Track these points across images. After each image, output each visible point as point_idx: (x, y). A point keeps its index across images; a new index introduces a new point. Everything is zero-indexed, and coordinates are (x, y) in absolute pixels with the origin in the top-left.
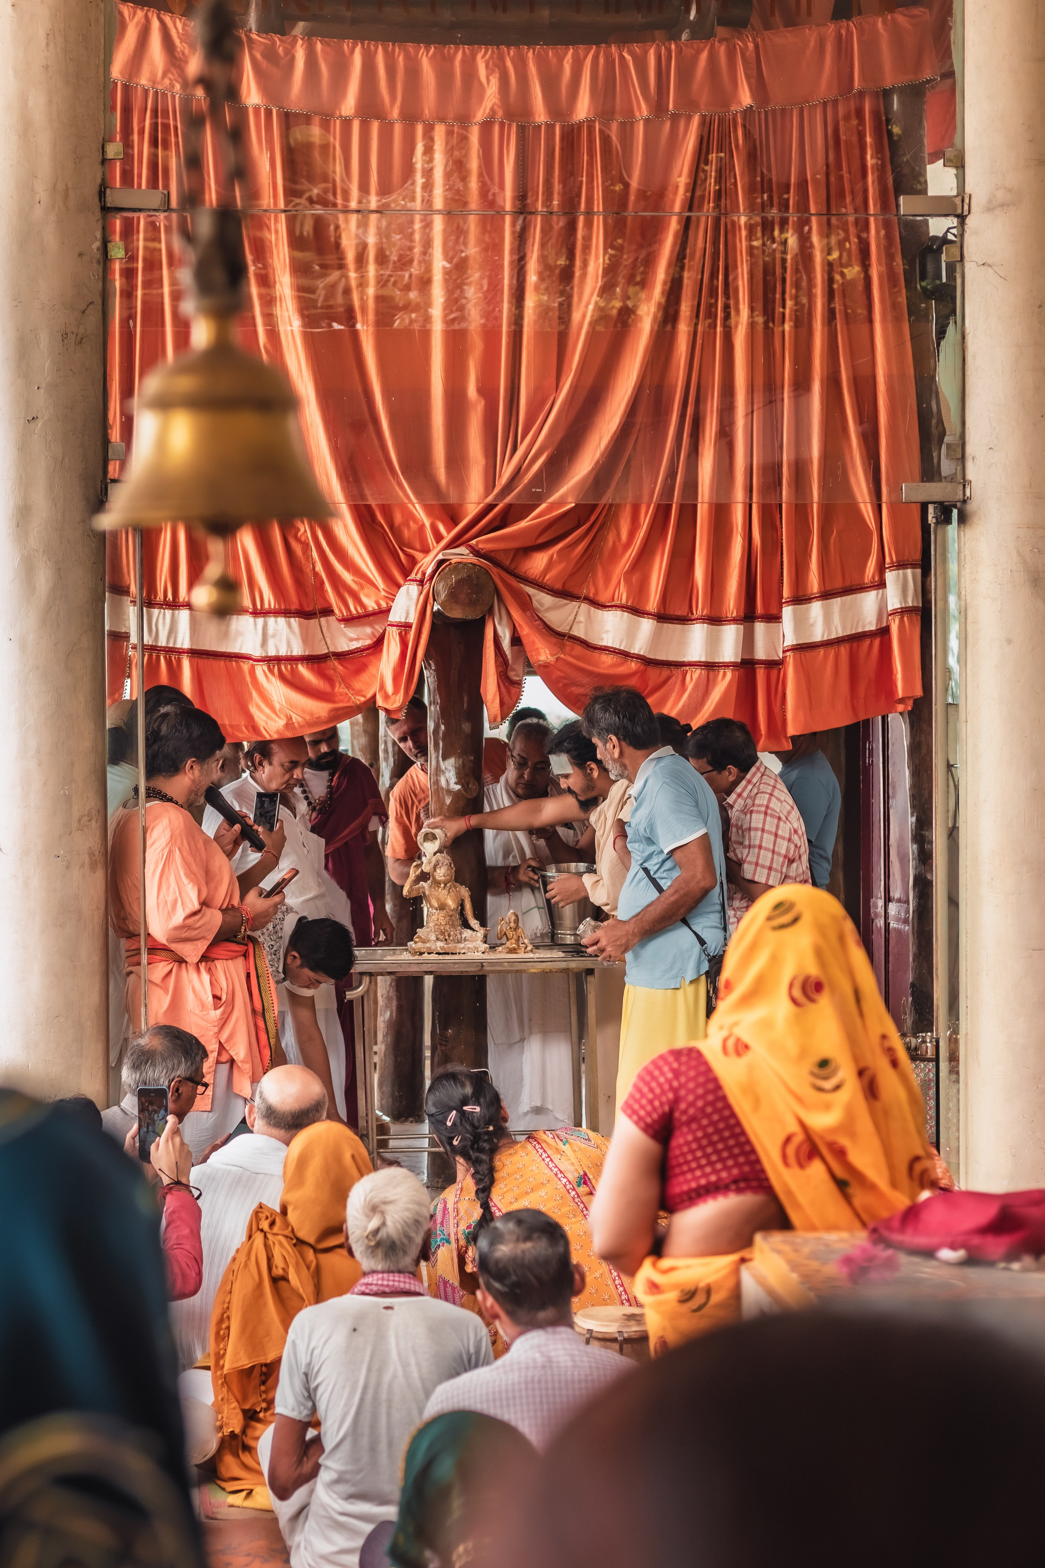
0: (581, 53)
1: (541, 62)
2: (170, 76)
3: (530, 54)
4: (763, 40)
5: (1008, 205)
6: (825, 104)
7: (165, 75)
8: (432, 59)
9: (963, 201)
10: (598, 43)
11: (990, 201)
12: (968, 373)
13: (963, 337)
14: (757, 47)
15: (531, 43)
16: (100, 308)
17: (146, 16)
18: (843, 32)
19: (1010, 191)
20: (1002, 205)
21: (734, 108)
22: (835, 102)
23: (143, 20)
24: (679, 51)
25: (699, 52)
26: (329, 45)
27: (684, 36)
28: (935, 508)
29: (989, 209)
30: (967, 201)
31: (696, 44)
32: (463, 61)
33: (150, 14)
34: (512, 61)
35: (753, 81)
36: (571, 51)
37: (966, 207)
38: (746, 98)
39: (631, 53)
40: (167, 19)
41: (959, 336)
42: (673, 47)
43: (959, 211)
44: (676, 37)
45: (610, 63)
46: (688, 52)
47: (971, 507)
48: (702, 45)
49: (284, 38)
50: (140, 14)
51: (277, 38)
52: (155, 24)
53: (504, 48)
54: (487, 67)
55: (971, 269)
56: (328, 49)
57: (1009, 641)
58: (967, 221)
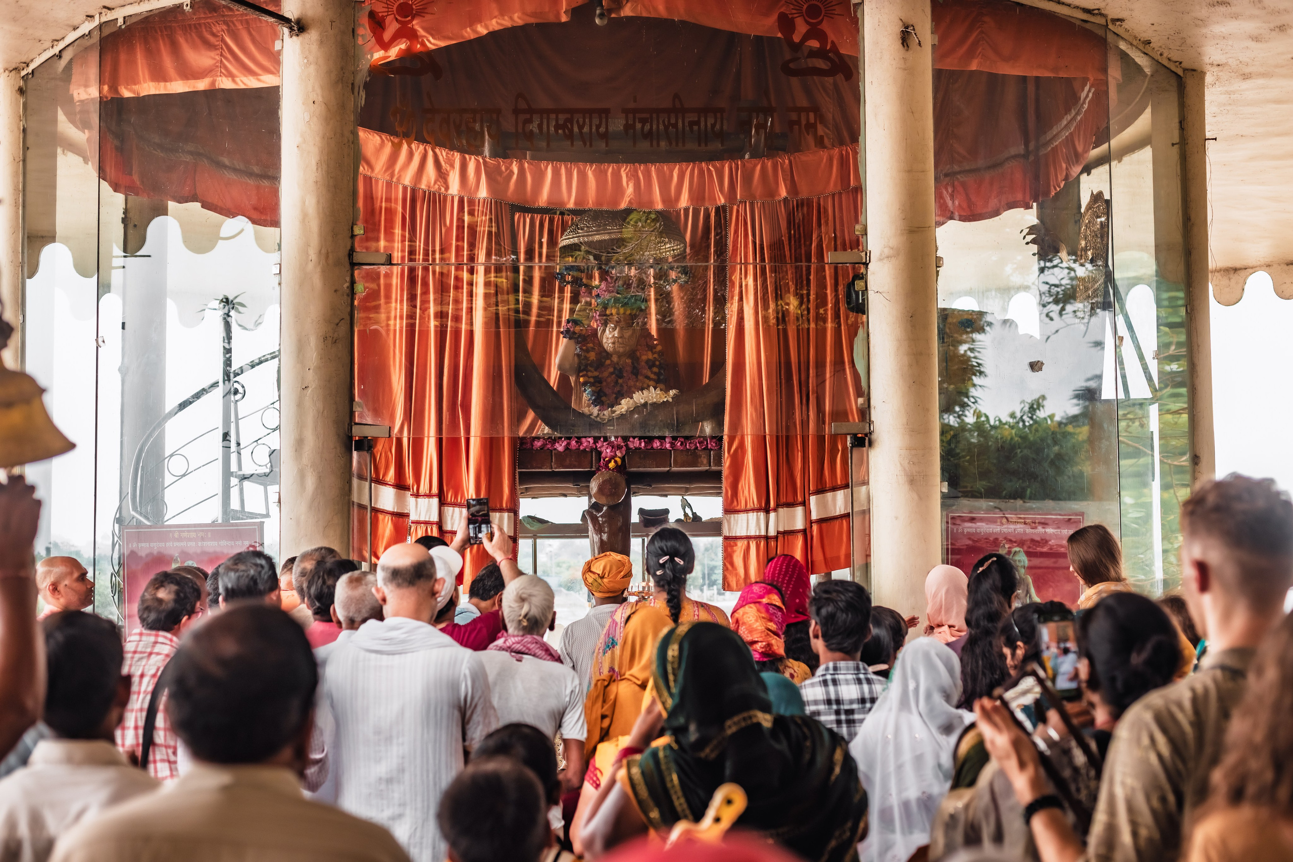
0: (684, 168)
1: (658, 172)
2: (439, 183)
3: (653, 168)
4: (795, 158)
5: (891, 257)
6: (833, 195)
7: (435, 183)
8: (594, 172)
9: (866, 254)
10: (694, 161)
11: (881, 255)
12: (871, 356)
13: (868, 335)
14: (790, 162)
15: (653, 162)
16: (349, 322)
17: (425, 148)
18: (844, 153)
19: (892, 249)
20: (888, 257)
21: (777, 198)
22: (840, 194)
23: (423, 151)
24: (744, 165)
25: (755, 166)
26: (532, 164)
27: (747, 156)
28: (851, 438)
29: (881, 260)
30: (868, 254)
31: (754, 161)
32: (612, 173)
33: (427, 148)
34: (642, 173)
35: (788, 182)
36: (678, 166)
37: (868, 259)
38: (783, 193)
39: (713, 166)
40: (437, 150)
41: (866, 335)
42: (739, 163)
43: (864, 261)
44: (742, 157)
45: (701, 172)
46: (748, 165)
47: (874, 437)
48: (757, 162)
49: (505, 160)
50: (421, 147)
51: (500, 160)
52: (430, 153)
53: (637, 165)
54: (627, 176)
55: (871, 295)
56: (532, 167)
57: (897, 518)
58: (869, 266)
